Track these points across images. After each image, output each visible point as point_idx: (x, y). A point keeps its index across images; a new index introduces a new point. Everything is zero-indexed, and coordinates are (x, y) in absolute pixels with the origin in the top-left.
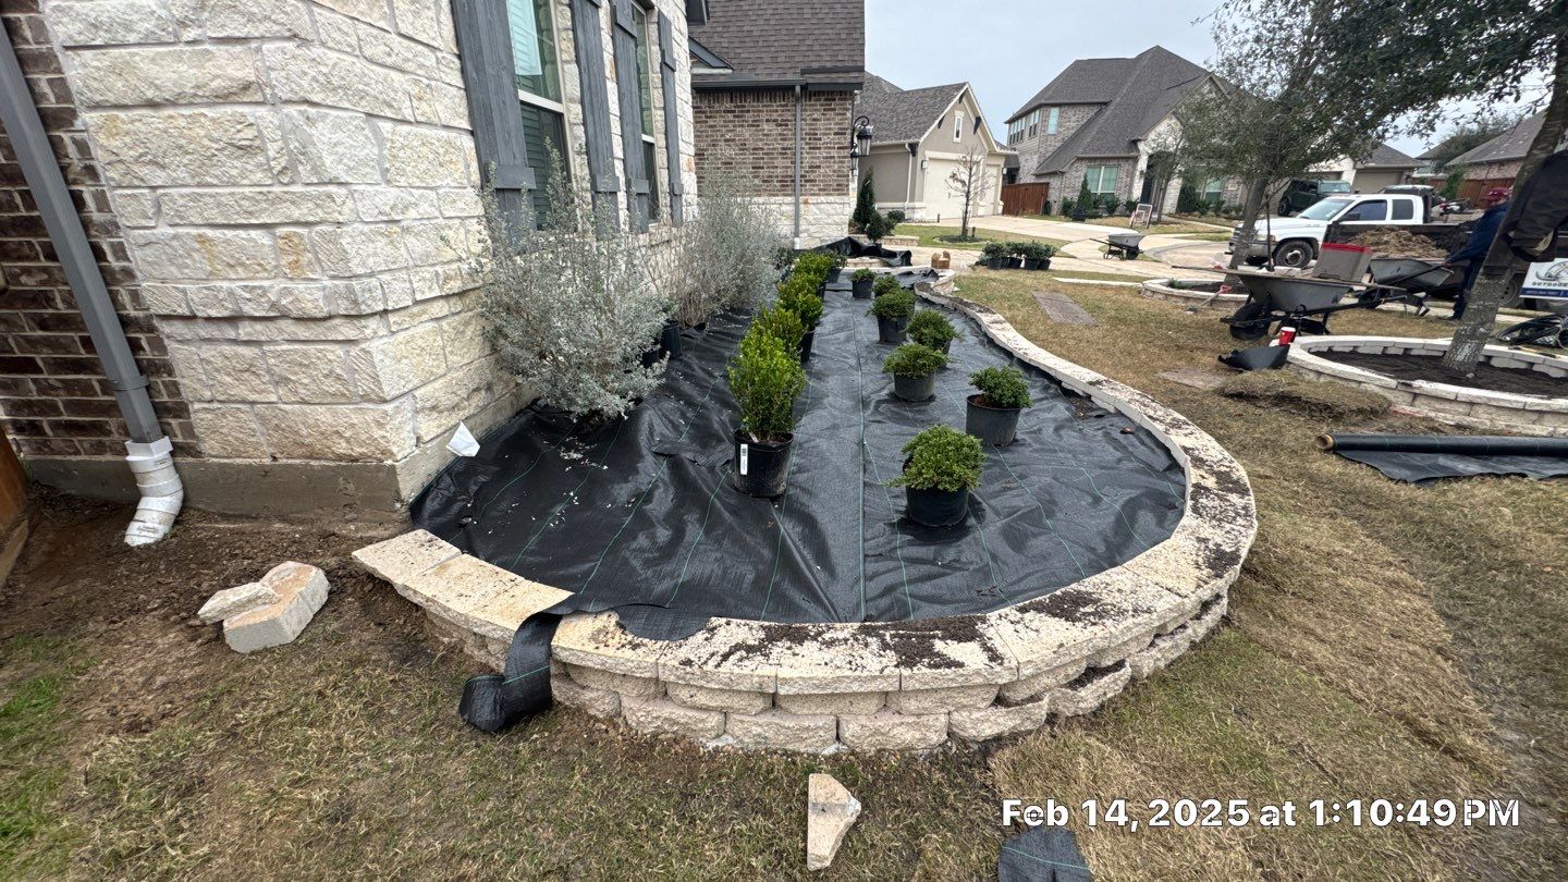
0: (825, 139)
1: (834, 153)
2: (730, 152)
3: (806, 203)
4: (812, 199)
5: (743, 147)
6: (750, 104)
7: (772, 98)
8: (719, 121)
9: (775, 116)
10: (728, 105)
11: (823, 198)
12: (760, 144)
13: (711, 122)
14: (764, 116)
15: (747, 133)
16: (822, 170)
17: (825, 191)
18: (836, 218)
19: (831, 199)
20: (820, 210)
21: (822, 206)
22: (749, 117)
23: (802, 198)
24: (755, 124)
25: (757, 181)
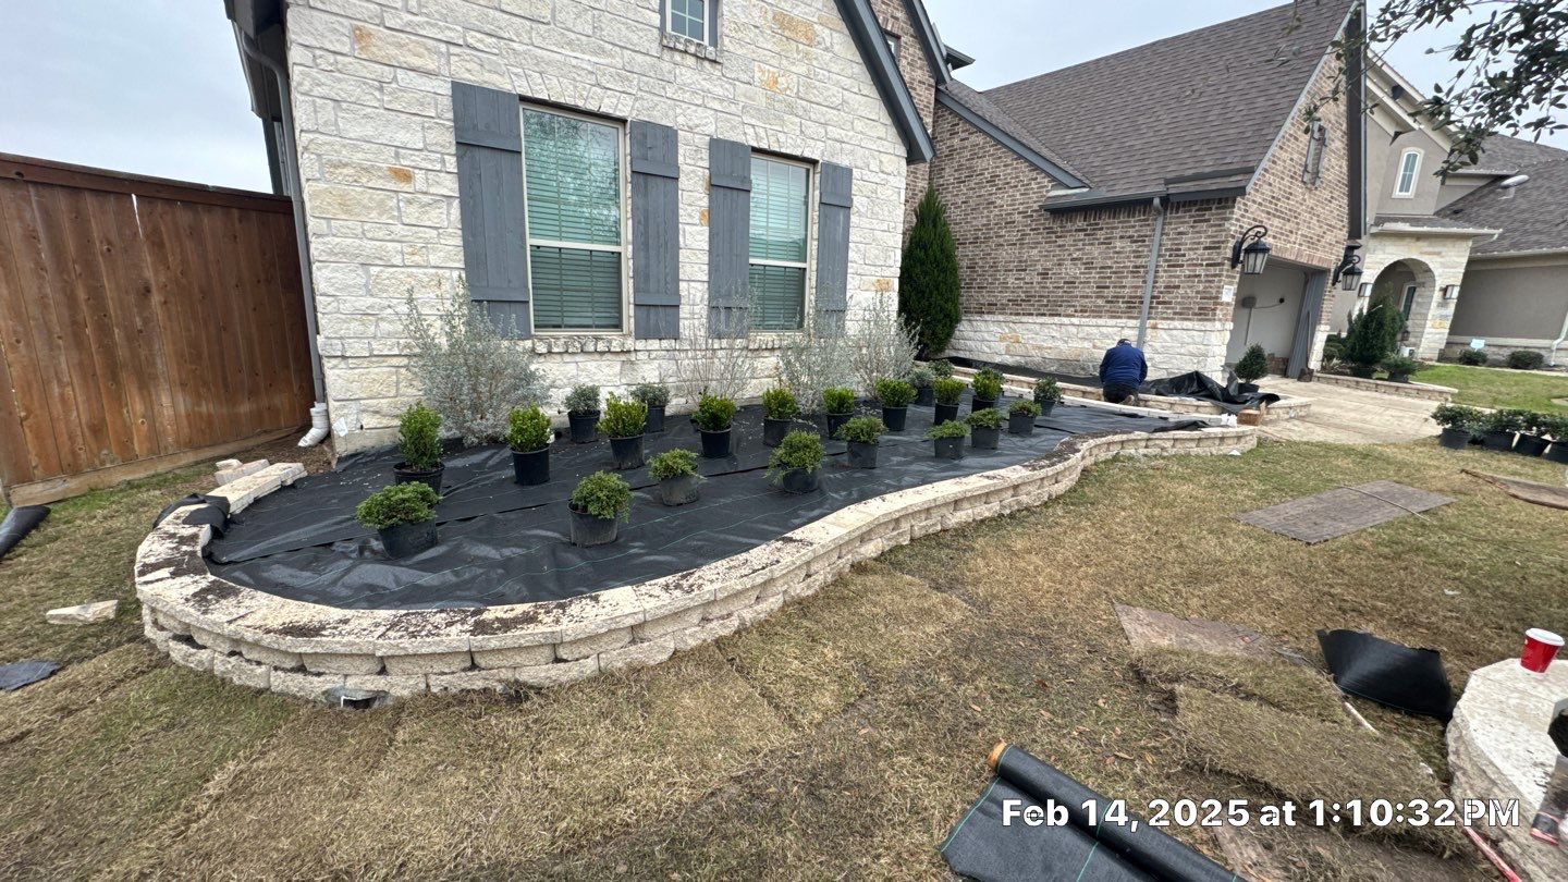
0: (1190, 255)
1: (1199, 271)
2: (1072, 270)
3: (1154, 327)
4: (1163, 324)
5: (1089, 265)
6: (1105, 221)
7: (1131, 214)
8: (1069, 240)
9: (1131, 232)
10: (1080, 224)
11: (1177, 324)
12: (1109, 263)
13: (1060, 242)
14: (1117, 233)
15: (1096, 251)
16: (1181, 291)
17: (1182, 315)
18: (1192, 348)
19: (1188, 324)
20: (1170, 336)
21: (1175, 332)
22: (1101, 235)
23: (1150, 323)
24: (1107, 242)
25: (1100, 302)
